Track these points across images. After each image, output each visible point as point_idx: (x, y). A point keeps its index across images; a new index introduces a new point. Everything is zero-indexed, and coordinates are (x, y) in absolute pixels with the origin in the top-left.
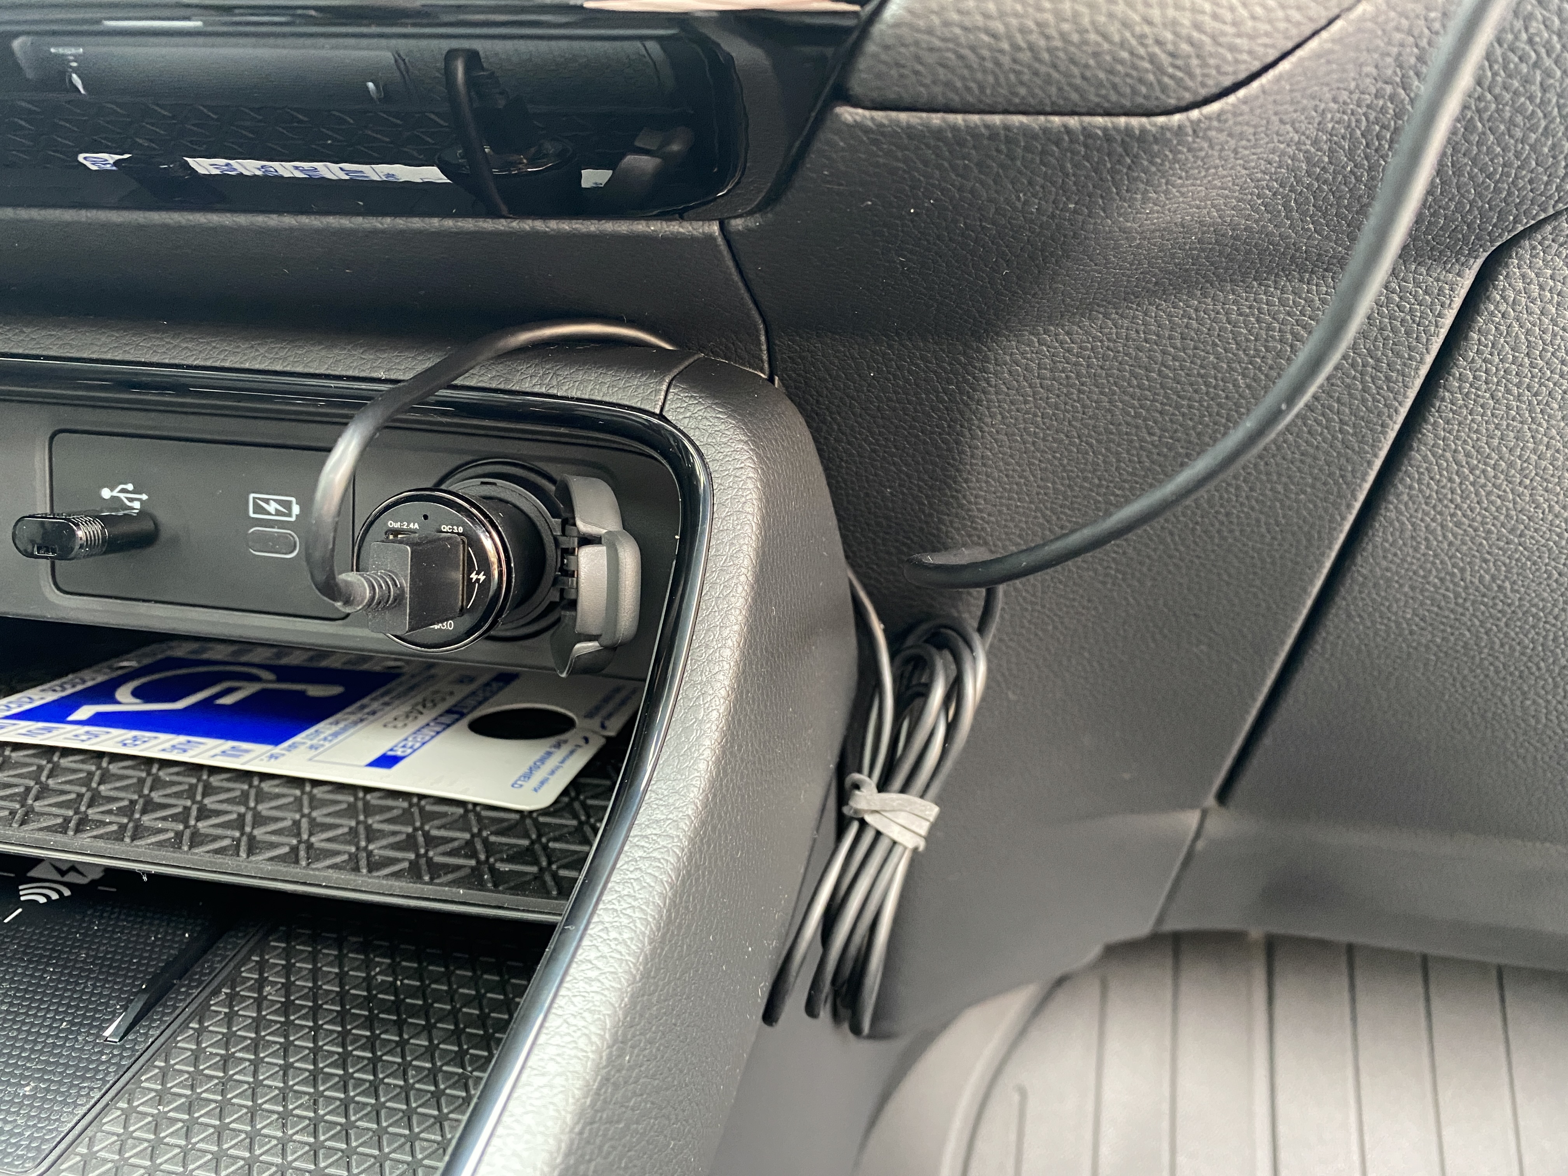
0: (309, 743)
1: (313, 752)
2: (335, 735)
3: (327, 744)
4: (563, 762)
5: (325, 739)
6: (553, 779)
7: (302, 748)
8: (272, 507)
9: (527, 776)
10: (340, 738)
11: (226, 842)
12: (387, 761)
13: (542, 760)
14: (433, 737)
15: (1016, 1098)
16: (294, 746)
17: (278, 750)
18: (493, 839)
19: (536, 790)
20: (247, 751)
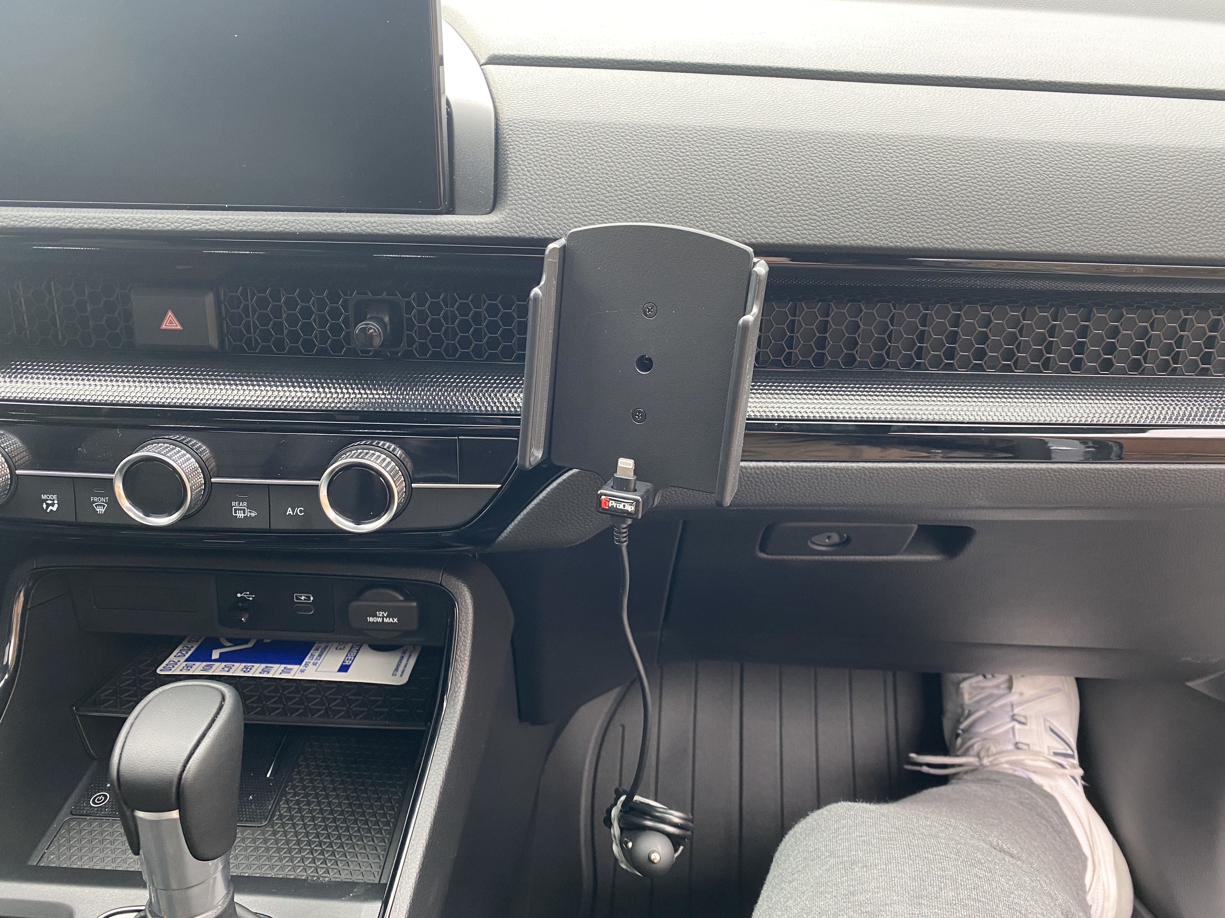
0: (312, 662)
1: (315, 667)
2: (320, 656)
3: (319, 662)
4: (408, 661)
5: (317, 659)
6: (406, 669)
7: (310, 664)
8: (303, 598)
9: (397, 669)
10: (322, 657)
11: (301, 711)
12: (344, 668)
13: (400, 661)
14: (357, 653)
15: (621, 729)
16: (307, 665)
17: (302, 667)
18: (391, 699)
19: (401, 676)
20: (291, 669)
